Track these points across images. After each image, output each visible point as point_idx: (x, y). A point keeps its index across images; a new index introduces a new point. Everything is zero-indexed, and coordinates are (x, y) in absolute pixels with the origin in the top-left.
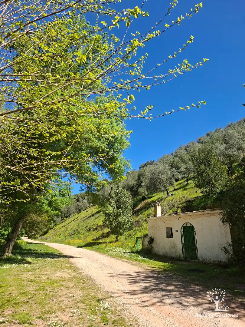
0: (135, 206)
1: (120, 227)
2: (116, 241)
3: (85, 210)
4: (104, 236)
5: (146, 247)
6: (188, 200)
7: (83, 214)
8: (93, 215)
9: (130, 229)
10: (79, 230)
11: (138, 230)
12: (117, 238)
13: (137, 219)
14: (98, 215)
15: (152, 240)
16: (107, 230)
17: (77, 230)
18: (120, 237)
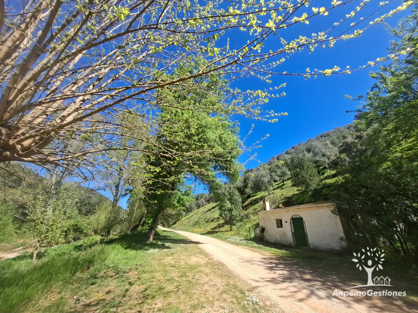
0: (243, 202)
1: (233, 219)
2: (231, 230)
3: (203, 206)
4: (220, 226)
5: (258, 235)
6: (287, 196)
7: (202, 209)
8: (209, 210)
9: (241, 220)
10: (200, 222)
11: (247, 222)
12: (231, 227)
13: (246, 212)
14: (213, 210)
15: (263, 230)
16: (222, 221)
17: (198, 221)
18: (233, 227)
